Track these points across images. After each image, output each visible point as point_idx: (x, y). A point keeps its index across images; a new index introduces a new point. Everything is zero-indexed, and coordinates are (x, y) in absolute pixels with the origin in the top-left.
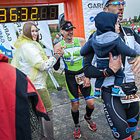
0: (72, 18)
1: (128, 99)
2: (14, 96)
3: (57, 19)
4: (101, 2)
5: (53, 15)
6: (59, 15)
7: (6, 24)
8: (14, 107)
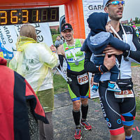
0: (72, 20)
2: (12, 99)
3: (58, 21)
4: (102, 4)
5: (53, 17)
6: (60, 17)
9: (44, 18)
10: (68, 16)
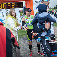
1: (52, 42)
2: (5, 39)
7: (2, 10)
8: (5, 43)
9: (17, 6)
10: (27, 6)
